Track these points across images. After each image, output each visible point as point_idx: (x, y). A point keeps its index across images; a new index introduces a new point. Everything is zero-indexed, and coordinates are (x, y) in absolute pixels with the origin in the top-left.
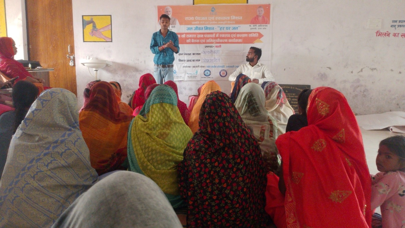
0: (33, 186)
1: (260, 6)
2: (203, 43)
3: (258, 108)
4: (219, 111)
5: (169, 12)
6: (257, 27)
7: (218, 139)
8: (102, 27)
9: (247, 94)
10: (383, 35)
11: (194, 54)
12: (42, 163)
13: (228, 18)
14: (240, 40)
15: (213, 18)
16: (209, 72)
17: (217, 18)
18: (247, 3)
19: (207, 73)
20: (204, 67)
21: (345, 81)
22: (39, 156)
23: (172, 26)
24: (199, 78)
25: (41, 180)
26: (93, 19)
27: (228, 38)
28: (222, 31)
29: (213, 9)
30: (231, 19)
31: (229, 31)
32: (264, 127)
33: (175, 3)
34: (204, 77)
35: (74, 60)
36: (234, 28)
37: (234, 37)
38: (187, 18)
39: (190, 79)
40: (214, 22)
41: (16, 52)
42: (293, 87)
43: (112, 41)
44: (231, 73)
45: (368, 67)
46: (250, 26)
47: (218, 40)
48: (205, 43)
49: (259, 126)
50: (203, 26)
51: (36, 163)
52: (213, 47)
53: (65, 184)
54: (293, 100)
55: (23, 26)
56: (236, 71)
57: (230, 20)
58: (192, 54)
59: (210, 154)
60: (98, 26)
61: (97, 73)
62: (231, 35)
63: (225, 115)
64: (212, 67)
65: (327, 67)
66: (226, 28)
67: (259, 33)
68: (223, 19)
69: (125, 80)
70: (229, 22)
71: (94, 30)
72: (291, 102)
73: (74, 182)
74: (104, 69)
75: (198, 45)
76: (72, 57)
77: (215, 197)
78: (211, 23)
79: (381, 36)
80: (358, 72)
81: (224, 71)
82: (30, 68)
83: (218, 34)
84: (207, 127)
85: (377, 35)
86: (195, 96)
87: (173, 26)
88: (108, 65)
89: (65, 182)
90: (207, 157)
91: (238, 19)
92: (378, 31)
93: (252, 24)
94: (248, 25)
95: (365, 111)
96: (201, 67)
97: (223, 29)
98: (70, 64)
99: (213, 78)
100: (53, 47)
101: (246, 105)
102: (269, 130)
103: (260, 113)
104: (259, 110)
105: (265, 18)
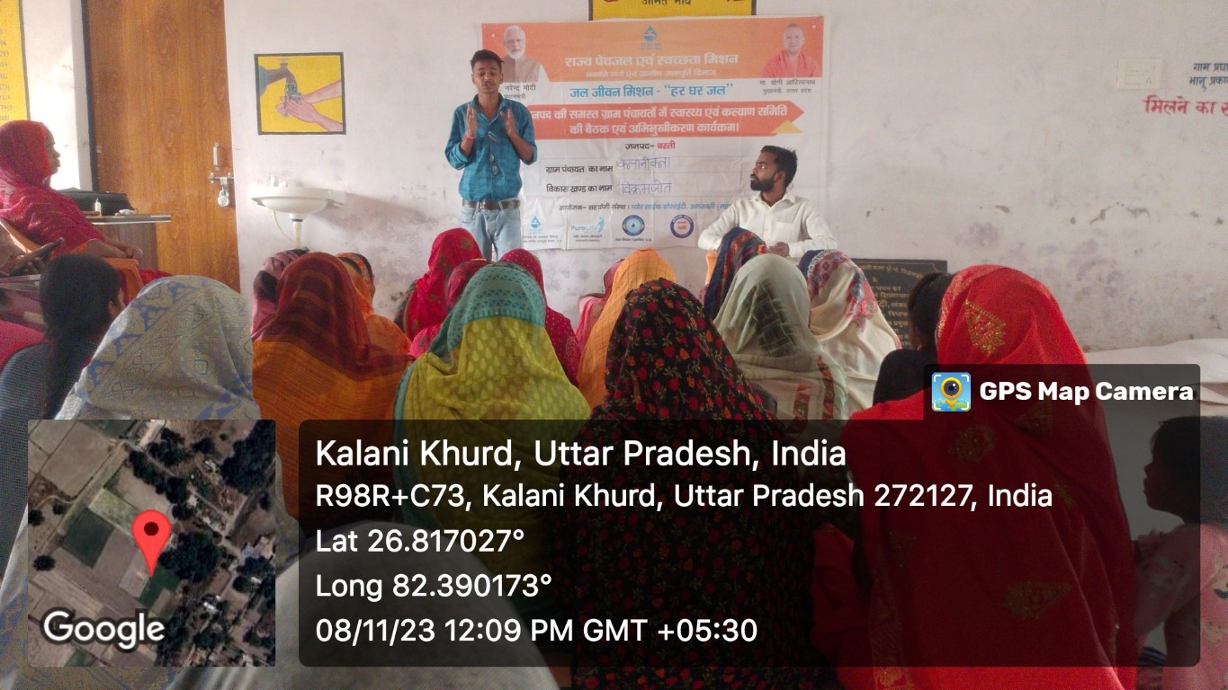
1: (792, 23)
2: (621, 135)
3: (787, 329)
4: (667, 343)
5: (517, 44)
6: (784, 86)
8: (315, 89)
9: (755, 288)
10: (1166, 106)
11: (592, 169)
13: (695, 59)
14: (732, 127)
15: (650, 60)
16: (637, 223)
17: (661, 60)
18: (754, 13)
19: (635, 225)
20: (623, 207)
21: (1052, 249)
23: (525, 84)
24: (607, 242)
26: (286, 64)
27: (695, 120)
28: (678, 99)
29: (650, 34)
30: (706, 62)
31: (697, 99)
32: (808, 387)
33: (534, 16)
34: (624, 239)
35: (231, 188)
36: (714, 90)
37: (714, 118)
38: (570, 60)
39: (583, 245)
40: (654, 73)
41: (57, 164)
42: (893, 266)
43: (344, 132)
44: (706, 226)
45: (1123, 205)
46: (762, 82)
47: (667, 127)
48: (628, 135)
49: (791, 384)
50: (620, 84)
52: (651, 148)
54: (894, 304)
55: (77, 88)
56: (720, 220)
57: (702, 66)
58: (586, 169)
60: (303, 88)
61: (299, 228)
62: (706, 110)
63: (684, 355)
64: (648, 207)
65: (998, 207)
66: (691, 90)
67: (790, 105)
68: (680, 62)
69: (385, 250)
70: (698, 72)
71: (290, 98)
72: (889, 312)
74: (320, 214)
75: (605, 141)
76: (224, 180)
78: (644, 74)
79: (1160, 112)
80: (1092, 221)
81: (683, 220)
82: (97, 214)
83: (665, 109)
84: (632, 393)
85: (1147, 109)
86: (596, 295)
87: (530, 84)
88: (335, 204)
91: (725, 61)
92: (1149, 97)
93: (770, 77)
94: (757, 80)
95: (1113, 337)
96: (617, 207)
97: (681, 91)
98: (220, 202)
99: (650, 240)
100: (167, 149)
101: (752, 321)
102: (823, 399)
103: (794, 347)
104: (791, 337)
105: (809, 59)
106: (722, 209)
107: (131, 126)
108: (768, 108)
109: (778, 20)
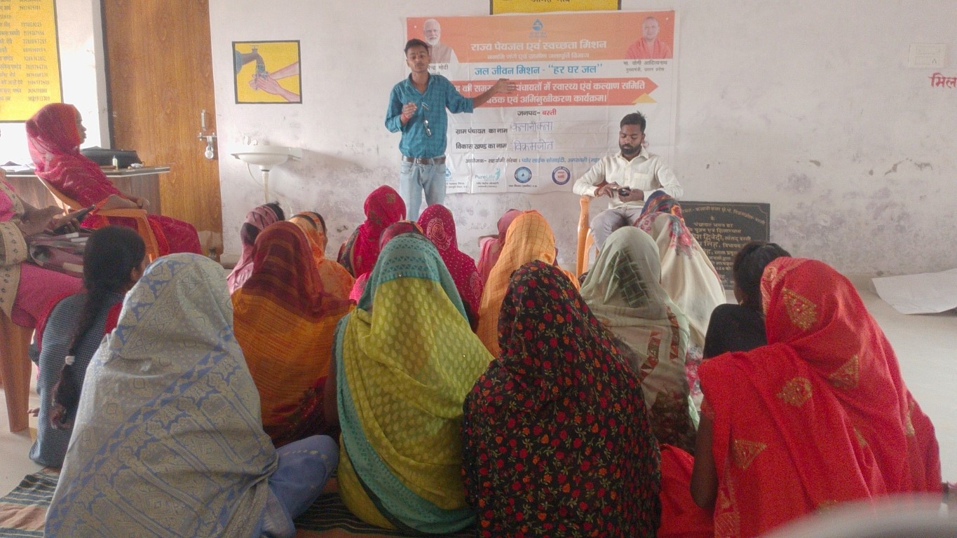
0: (135, 473)
1: (650, 16)
2: (514, 105)
4: (546, 310)
5: (433, 33)
6: (643, 66)
7: (548, 378)
8: (279, 69)
10: (948, 82)
11: (491, 131)
12: (157, 421)
13: (573, 45)
14: (601, 98)
15: (537, 46)
16: (526, 173)
17: (547, 45)
18: (619, 8)
19: (522, 177)
20: (515, 160)
21: (854, 194)
22: (152, 405)
23: (440, 65)
24: (503, 188)
25: (154, 459)
26: (257, 49)
27: (572, 93)
28: (559, 76)
29: (538, 25)
30: (581, 47)
31: (574, 76)
33: (447, 12)
34: (516, 186)
35: (215, 145)
36: (587, 69)
37: (587, 91)
38: (475, 45)
39: (483, 190)
40: (540, 55)
42: (727, 207)
43: (301, 102)
45: (911, 160)
46: (626, 63)
47: (550, 98)
48: (519, 104)
49: (645, 330)
50: (514, 65)
51: (144, 421)
52: (538, 115)
53: (203, 468)
54: (727, 238)
55: (97, 67)
57: (578, 50)
58: (487, 131)
59: (528, 416)
61: (267, 177)
62: (581, 85)
63: (560, 319)
64: (535, 160)
65: (812, 161)
66: (569, 69)
67: (647, 80)
68: (561, 47)
69: (332, 193)
70: (575, 55)
71: (260, 75)
72: (723, 244)
73: (225, 467)
74: (282, 166)
75: (502, 109)
76: (210, 139)
77: (542, 516)
78: (533, 56)
79: (943, 86)
80: (886, 173)
81: (562, 171)
82: (114, 168)
83: (549, 84)
85: (933, 85)
87: (444, 64)
88: (294, 158)
89: (204, 465)
90: (523, 422)
91: (596, 46)
92: (935, 74)
93: (632, 58)
94: (622, 61)
95: (901, 265)
96: (510, 160)
97: (561, 70)
98: (207, 156)
99: (536, 186)
100: (166, 114)
101: (615, 279)
102: (671, 342)
103: (647, 299)
104: (646, 291)
105: (663, 43)
106: (593, 162)
107: (139, 97)
108: (629, 83)
109: (638, 14)
